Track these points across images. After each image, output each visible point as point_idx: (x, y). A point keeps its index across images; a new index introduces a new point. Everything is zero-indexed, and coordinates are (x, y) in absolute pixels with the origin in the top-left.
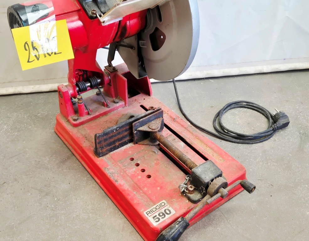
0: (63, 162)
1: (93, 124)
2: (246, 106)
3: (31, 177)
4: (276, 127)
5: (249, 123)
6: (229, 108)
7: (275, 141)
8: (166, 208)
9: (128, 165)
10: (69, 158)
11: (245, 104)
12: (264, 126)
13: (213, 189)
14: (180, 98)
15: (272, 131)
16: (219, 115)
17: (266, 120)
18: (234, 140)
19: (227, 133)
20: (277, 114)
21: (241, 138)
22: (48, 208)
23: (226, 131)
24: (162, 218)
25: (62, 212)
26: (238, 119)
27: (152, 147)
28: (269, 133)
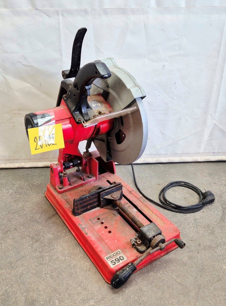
0: (50, 218)
1: (73, 192)
2: (184, 185)
3: (27, 228)
4: (205, 202)
5: (185, 198)
6: (171, 186)
7: (204, 212)
8: (120, 255)
9: (96, 223)
10: (54, 215)
11: (184, 183)
12: (197, 201)
13: (154, 243)
14: (136, 177)
15: (202, 205)
16: (163, 191)
17: (198, 196)
18: (174, 210)
19: (169, 204)
20: (206, 193)
21: (178, 209)
22: (37, 251)
23: (168, 203)
24: (118, 262)
25: (47, 254)
26: (178, 195)
27: (113, 211)
28: (199, 206)
